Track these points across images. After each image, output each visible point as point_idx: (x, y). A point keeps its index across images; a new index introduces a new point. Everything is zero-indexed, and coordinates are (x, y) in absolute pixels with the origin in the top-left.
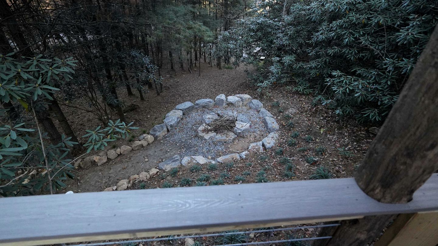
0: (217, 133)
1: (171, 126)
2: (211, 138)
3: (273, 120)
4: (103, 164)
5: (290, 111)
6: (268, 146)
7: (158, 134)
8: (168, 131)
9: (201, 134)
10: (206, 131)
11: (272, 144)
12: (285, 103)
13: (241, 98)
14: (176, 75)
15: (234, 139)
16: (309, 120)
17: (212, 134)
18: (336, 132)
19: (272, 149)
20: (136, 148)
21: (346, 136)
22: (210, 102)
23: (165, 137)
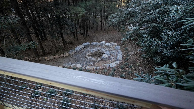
0: (93, 57)
1: (77, 51)
2: (90, 59)
3: (121, 56)
4: (48, 61)
5: (131, 53)
6: (111, 66)
7: (70, 53)
8: (75, 53)
9: (87, 56)
10: (89, 55)
11: (114, 66)
12: (130, 49)
13: (112, 44)
14: (97, 32)
15: (99, 61)
16: (136, 58)
17: (91, 57)
18: (144, 66)
19: (112, 68)
20: (61, 57)
21: (147, 69)
22: (98, 44)
23: (73, 55)
